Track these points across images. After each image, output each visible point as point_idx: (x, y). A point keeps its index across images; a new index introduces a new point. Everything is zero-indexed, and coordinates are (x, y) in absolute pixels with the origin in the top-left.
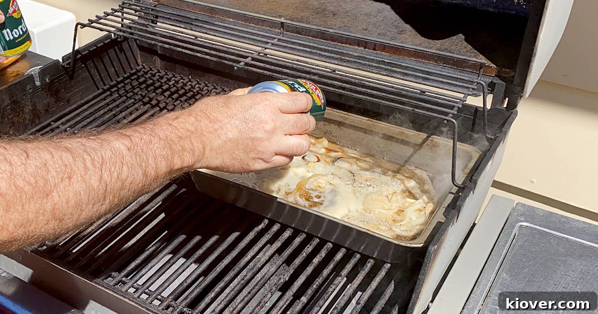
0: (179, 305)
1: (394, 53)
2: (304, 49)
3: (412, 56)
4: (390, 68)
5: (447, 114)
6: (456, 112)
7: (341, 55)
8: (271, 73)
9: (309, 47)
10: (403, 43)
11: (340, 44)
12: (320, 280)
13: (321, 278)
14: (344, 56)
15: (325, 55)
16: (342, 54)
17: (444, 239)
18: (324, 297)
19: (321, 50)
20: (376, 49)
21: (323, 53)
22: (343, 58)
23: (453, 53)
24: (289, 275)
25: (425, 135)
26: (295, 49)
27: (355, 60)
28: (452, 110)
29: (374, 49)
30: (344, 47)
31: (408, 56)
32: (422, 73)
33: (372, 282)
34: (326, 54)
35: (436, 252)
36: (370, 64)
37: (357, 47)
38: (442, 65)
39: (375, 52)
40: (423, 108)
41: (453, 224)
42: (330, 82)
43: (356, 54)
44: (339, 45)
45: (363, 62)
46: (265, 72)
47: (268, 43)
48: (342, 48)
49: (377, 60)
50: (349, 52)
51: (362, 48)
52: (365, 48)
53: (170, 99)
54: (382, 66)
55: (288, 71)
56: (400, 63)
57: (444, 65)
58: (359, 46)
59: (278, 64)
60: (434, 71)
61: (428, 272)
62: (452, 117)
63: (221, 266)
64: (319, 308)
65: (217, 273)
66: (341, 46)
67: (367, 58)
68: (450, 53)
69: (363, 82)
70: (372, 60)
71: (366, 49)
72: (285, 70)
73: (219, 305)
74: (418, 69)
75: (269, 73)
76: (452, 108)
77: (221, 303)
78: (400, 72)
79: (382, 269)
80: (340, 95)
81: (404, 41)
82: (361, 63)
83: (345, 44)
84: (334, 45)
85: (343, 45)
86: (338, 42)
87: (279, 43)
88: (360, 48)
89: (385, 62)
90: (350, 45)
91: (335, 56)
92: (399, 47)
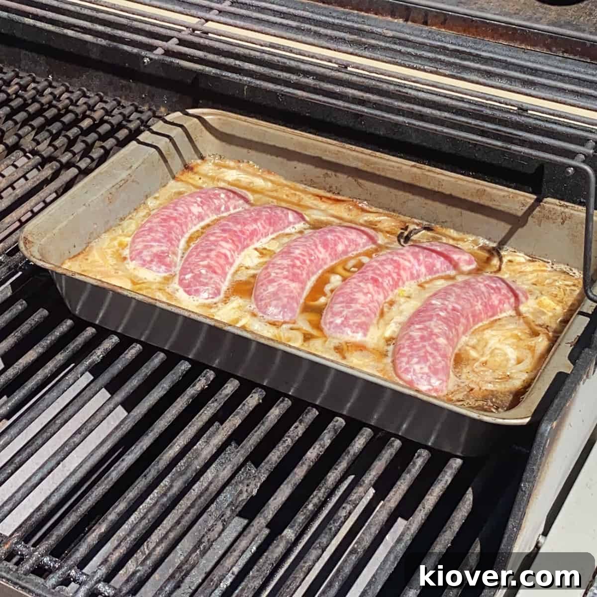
0: (34, 551)
1: (464, 31)
2: (285, 22)
3: (501, 36)
4: (458, 61)
5: (572, 155)
6: (591, 151)
7: (359, 35)
8: (218, 71)
9: (293, 17)
10: (482, 9)
11: (356, 12)
12: (320, 495)
13: (323, 490)
14: (363, 36)
15: (326, 35)
16: (359, 32)
17: (569, 408)
18: (330, 529)
19: (318, 23)
20: (429, 22)
21: (322, 30)
22: (363, 40)
23: (584, 31)
24: (259, 485)
25: (530, 198)
26: (268, 21)
27: (388, 45)
28: (583, 145)
29: (425, 23)
30: (363, 17)
31: (493, 37)
32: (520, 72)
33: (427, 497)
34: (329, 32)
35: (555, 433)
36: (419, 53)
37: (390, 19)
38: (561, 54)
39: (426, 28)
40: (523, 142)
41: (587, 377)
42: (338, 89)
43: (390, 34)
44: (353, 15)
45: (403, 49)
46: (207, 69)
47: (211, 9)
48: (360, 20)
49: (431, 46)
50: (375, 29)
51: (401, 21)
52: (406, 20)
53: (10, 122)
54: (442, 57)
55: (253, 67)
56: (479, 53)
57: (566, 55)
58: (393, 15)
59: (232, 53)
60: (546, 68)
61: (539, 474)
62: (584, 162)
63: (120, 468)
64: (320, 551)
65: (111, 484)
66: (358, 16)
67: (409, 41)
68: (577, 30)
69: (404, 91)
70: (421, 46)
71: (409, 23)
72: (247, 64)
73: (116, 548)
74: (513, 64)
75: (214, 71)
76: (582, 141)
77: (119, 545)
78: (478, 70)
79: (445, 469)
80: (358, 116)
81: (485, 5)
82: (400, 51)
83: (366, 12)
84: (344, 13)
85: (363, 13)
86: (353, 9)
87: (233, 9)
88: (396, 21)
89: (447, 49)
90: (376, 14)
91: (347, 36)
92: (474, 19)
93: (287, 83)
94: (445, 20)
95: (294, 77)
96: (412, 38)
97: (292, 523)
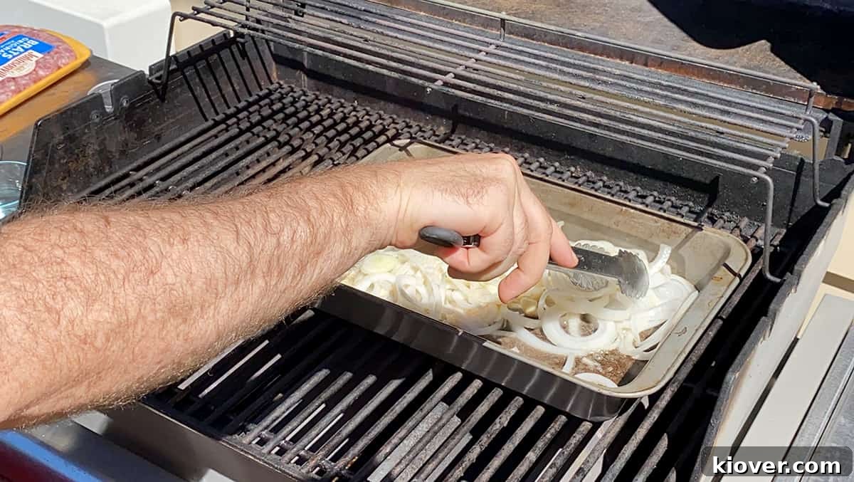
0: (335, 466)
1: (676, 72)
2: (537, 62)
3: (704, 76)
4: (669, 94)
5: (756, 168)
6: (771, 165)
7: (594, 73)
8: (484, 99)
9: (545, 58)
10: (690, 55)
11: (593, 55)
12: (556, 426)
13: (558, 423)
14: (598, 74)
15: (569, 73)
16: (595, 70)
17: (749, 362)
19: (563, 63)
20: (649, 64)
21: (565, 69)
22: (597, 77)
23: (768, 73)
24: (509, 418)
26: (523, 61)
27: (616, 81)
28: (765, 160)
29: (646, 65)
30: (598, 59)
31: (698, 77)
32: (719, 103)
33: (639, 430)
34: (570, 70)
35: (738, 383)
37: (618, 61)
38: (750, 91)
39: (647, 69)
40: (719, 158)
41: (764, 339)
42: (576, 114)
43: (618, 72)
44: (591, 57)
45: (628, 84)
46: (476, 97)
47: (481, 51)
48: (596, 62)
49: (650, 83)
50: (606, 69)
51: (627, 63)
52: (632, 63)
53: (322, 137)
54: (658, 91)
55: (511, 96)
56: (686, 88)
57: (754, 91)
58: (621, 59)
59: (495, 85)
60: (737, 100)
61: (725, 413)
62: (765, 173)
63: (402, 403)
65: (395, 415)
66: (594, 59)
67: (633, 78)
68: (763, 72)
69: (627, 116)
70: (643, 82)
71: (634, 65)
72: (506, 94)
73: (398, 464)
74: (712, 97)
75: (480, 98)
76: (764, 157)
77: (400, 462)
78: (686, 102)
79: (653, 408)
80: (592, 136)
81: (692, 52)
82: (625, 86)
83: (601, 56)
84: (583, 56)
85: (598, 57)
86: (590, 53)
87: (496, 51)
88: (623, 63)
89: (663, 85)
90: (608, 57)
91: (584, 73)
92: (684, 62)
93: (538, 109)
94: (661, 63)
95: (542, 105)
96: (635, 76)
97: (534, 448)
